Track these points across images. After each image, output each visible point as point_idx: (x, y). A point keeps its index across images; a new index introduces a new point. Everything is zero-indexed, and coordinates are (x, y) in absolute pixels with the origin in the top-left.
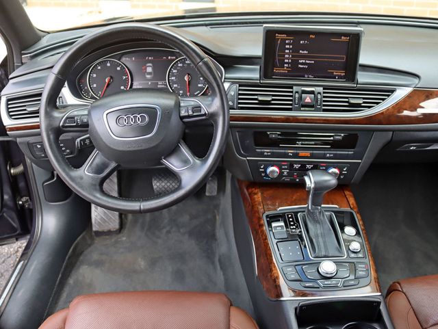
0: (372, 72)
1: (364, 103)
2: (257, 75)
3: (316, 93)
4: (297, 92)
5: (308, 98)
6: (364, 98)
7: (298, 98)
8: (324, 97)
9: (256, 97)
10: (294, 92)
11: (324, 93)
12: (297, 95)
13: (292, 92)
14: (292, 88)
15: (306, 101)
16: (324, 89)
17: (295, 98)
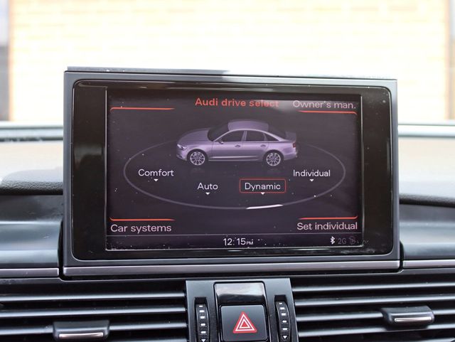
0: (434, 218)
1: (439, 319)
2: (49, 251)
3: (270, 300)
4: (200, 301)
5: (244, 319)
6: (434, 305)
7: (208, 321)
8: (301, 311)
9: (49, 330)
10: (190, 302)
11: (297, 296)
12: (202, 313)
13: (182, 302)
14: (181, 287)
15: (239, 329)
16: (295, 283)
17: (196, 322)
